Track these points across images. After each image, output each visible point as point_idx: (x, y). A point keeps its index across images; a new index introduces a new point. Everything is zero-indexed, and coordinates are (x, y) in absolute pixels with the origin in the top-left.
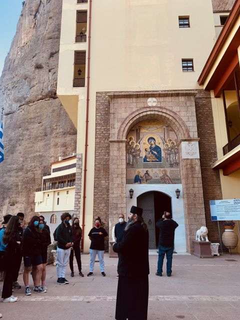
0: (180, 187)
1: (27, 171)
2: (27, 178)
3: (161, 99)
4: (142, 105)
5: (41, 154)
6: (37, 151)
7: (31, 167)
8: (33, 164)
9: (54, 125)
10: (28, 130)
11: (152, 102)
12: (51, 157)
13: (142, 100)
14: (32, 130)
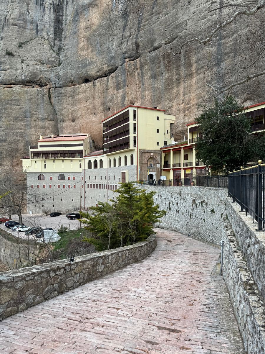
0: (155, 173)
1: (11, 143)
2: (10, 148)
3: (154, 154)
4: (150, 155)
5: (22, 131)
6: (18, 129)
7: (14, 140)
8: (17, 138)
9: (34, 111)
10: (5, 109)
11: (152, 154)
12: (33, 135)
13: (150, 154)
14: (10, 110)
